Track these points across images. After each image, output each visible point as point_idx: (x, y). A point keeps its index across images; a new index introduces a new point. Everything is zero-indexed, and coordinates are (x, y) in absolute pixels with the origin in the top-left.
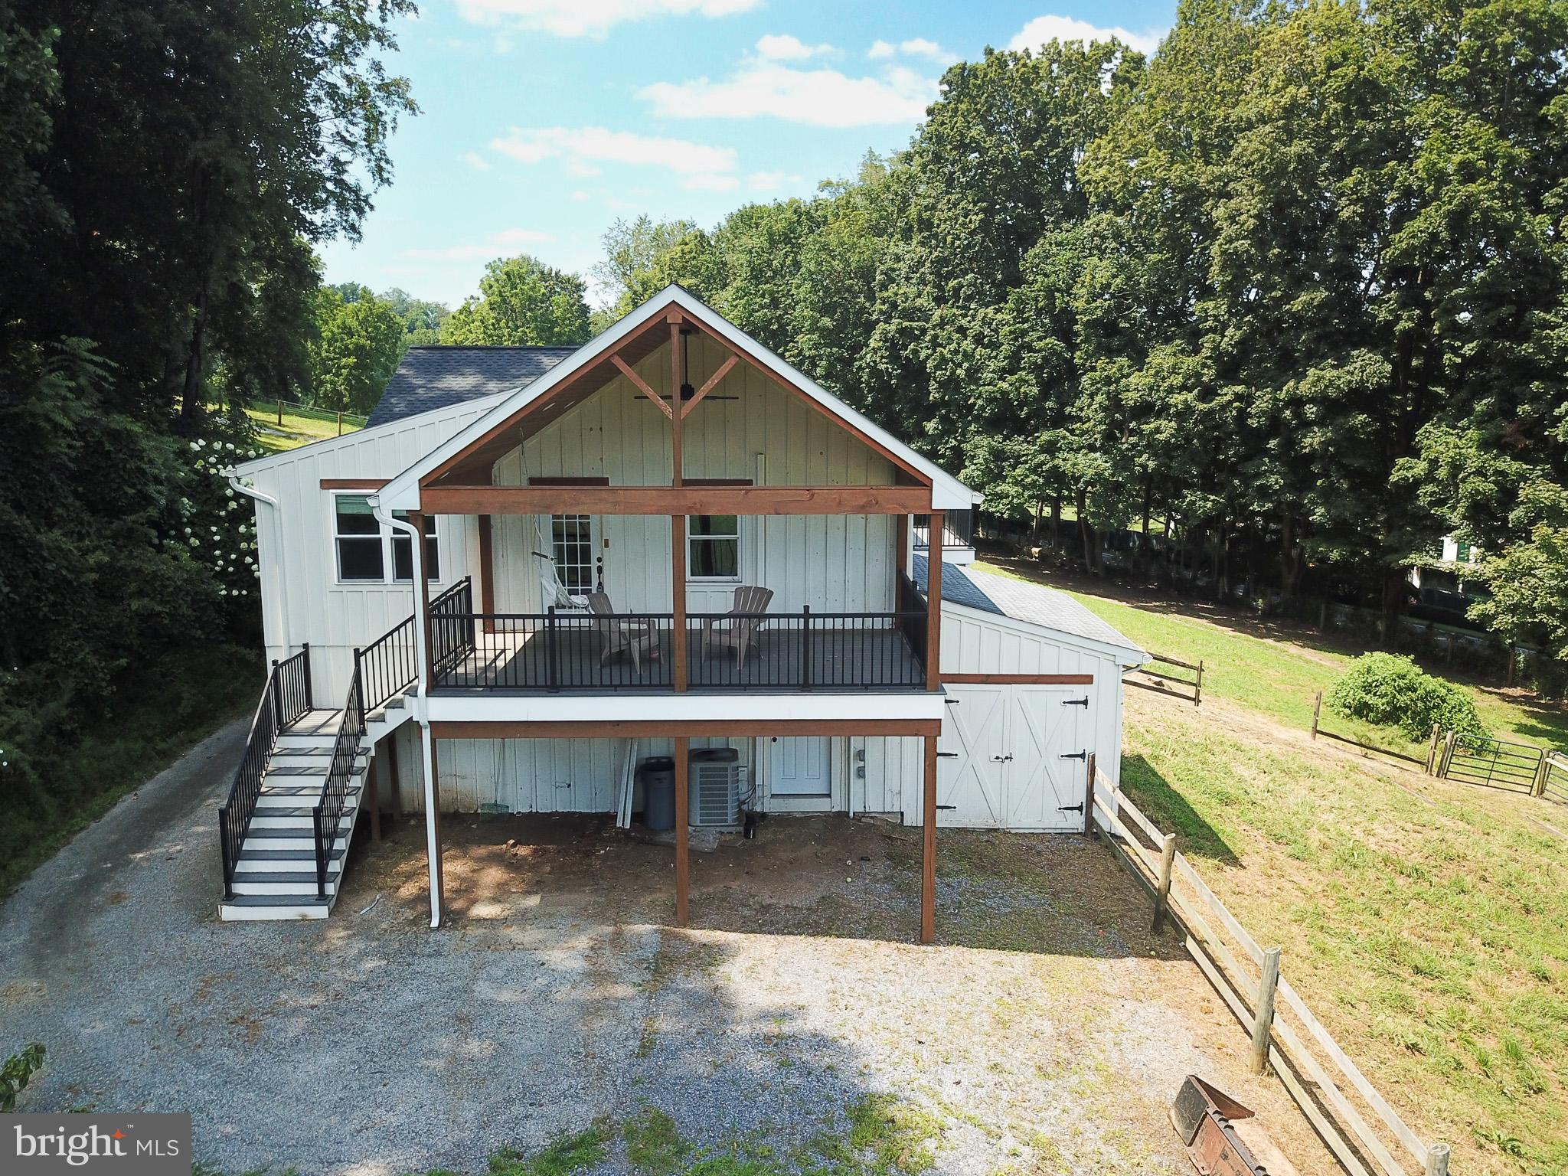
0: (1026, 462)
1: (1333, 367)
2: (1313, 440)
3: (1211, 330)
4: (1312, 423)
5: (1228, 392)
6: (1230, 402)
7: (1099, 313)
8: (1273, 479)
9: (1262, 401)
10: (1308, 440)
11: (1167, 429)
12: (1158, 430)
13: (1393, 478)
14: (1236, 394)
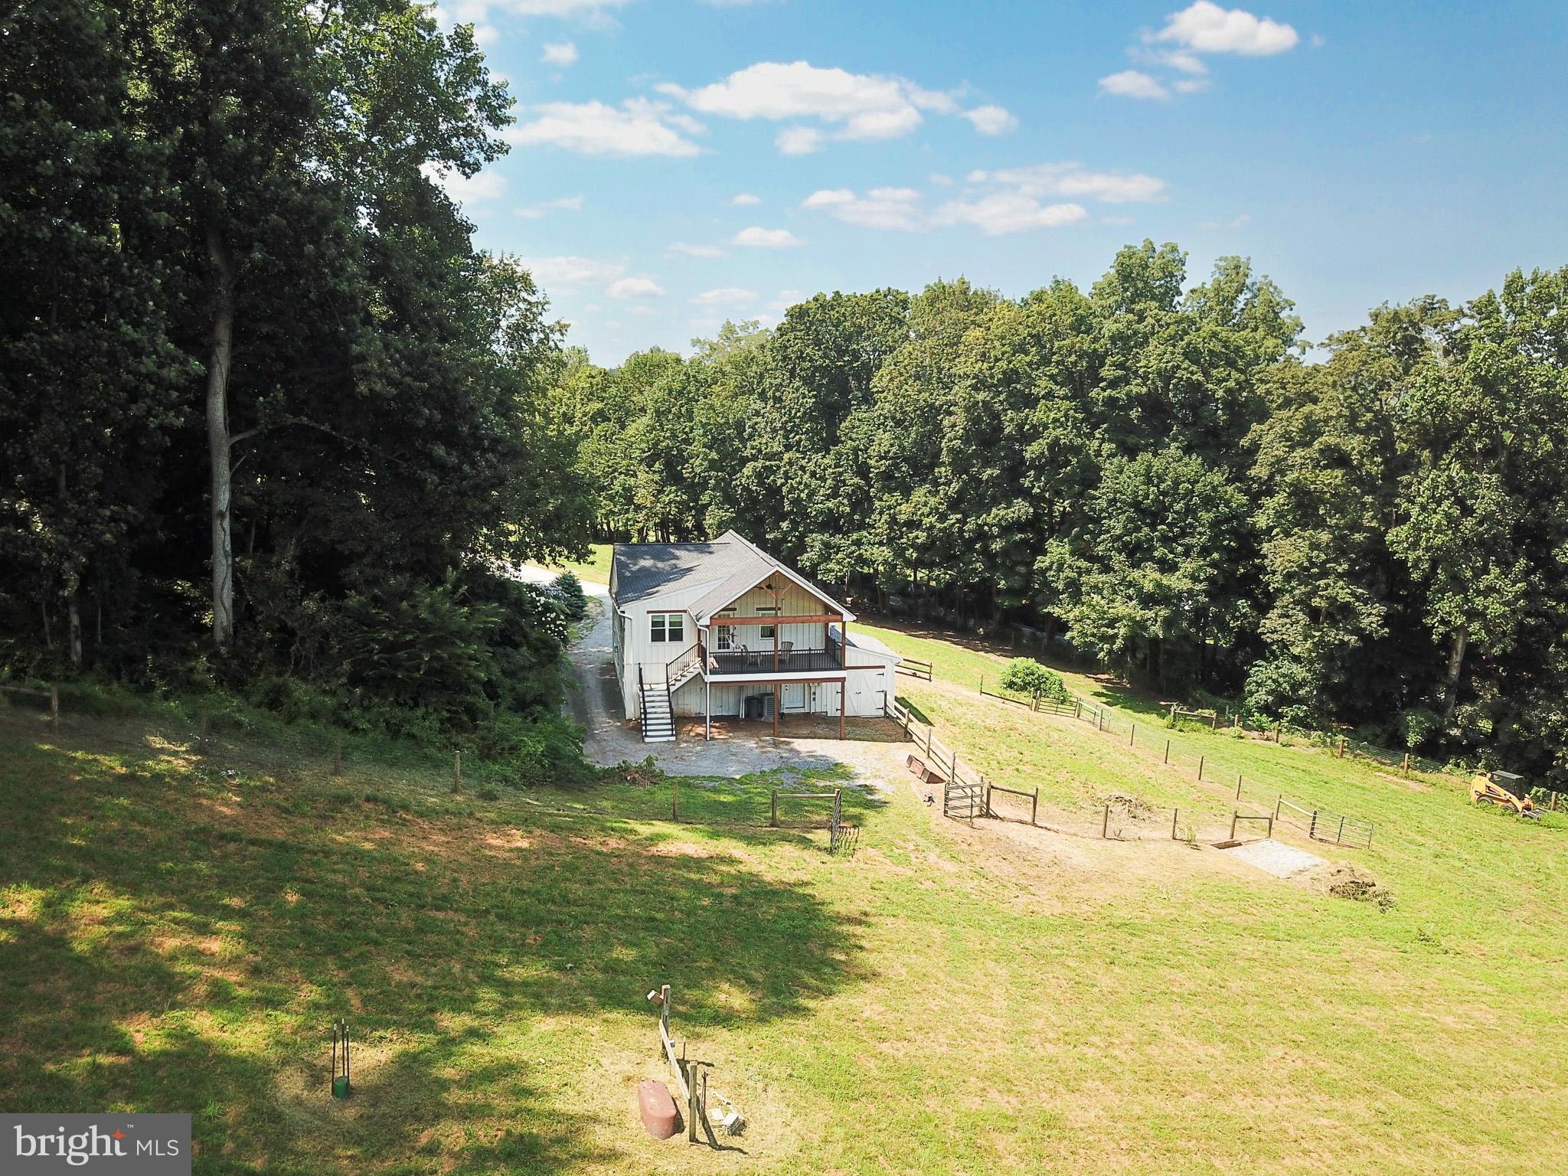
1: (1005, 508)
2: (996, 546)
3: (943, 484)
4: (996, 537)
5: (954, 518)
6: (954, 524)
7: (883, 468)
8: (978, 565)
9: (971, 525)
10: (993, 546)
11: (922, 537)
12: (917, 537)
13: (1035, 567)
14: (957, 519)
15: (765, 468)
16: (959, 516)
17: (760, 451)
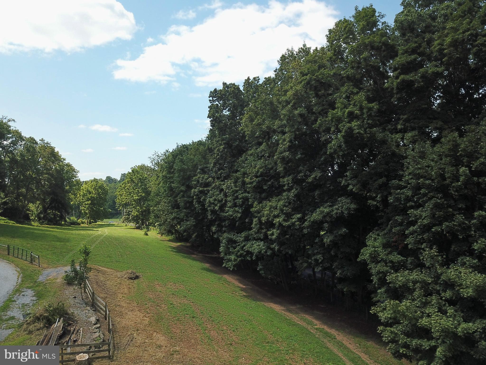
0: (239, 245)
1: (330, 206)
2: (327, 240)
5: (295, 217)
6: (295, 222)
7: (255, 184)
9: (307, 222)
13: (359, 260)
14: (298, 218)
15: (201, 192)
16: (299, 216)
17: (198, 181)
